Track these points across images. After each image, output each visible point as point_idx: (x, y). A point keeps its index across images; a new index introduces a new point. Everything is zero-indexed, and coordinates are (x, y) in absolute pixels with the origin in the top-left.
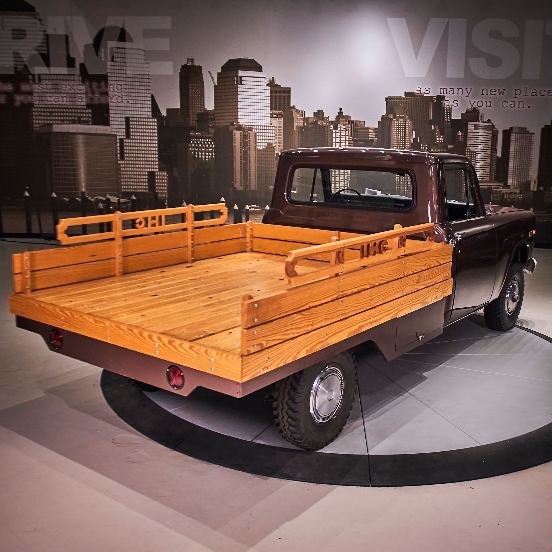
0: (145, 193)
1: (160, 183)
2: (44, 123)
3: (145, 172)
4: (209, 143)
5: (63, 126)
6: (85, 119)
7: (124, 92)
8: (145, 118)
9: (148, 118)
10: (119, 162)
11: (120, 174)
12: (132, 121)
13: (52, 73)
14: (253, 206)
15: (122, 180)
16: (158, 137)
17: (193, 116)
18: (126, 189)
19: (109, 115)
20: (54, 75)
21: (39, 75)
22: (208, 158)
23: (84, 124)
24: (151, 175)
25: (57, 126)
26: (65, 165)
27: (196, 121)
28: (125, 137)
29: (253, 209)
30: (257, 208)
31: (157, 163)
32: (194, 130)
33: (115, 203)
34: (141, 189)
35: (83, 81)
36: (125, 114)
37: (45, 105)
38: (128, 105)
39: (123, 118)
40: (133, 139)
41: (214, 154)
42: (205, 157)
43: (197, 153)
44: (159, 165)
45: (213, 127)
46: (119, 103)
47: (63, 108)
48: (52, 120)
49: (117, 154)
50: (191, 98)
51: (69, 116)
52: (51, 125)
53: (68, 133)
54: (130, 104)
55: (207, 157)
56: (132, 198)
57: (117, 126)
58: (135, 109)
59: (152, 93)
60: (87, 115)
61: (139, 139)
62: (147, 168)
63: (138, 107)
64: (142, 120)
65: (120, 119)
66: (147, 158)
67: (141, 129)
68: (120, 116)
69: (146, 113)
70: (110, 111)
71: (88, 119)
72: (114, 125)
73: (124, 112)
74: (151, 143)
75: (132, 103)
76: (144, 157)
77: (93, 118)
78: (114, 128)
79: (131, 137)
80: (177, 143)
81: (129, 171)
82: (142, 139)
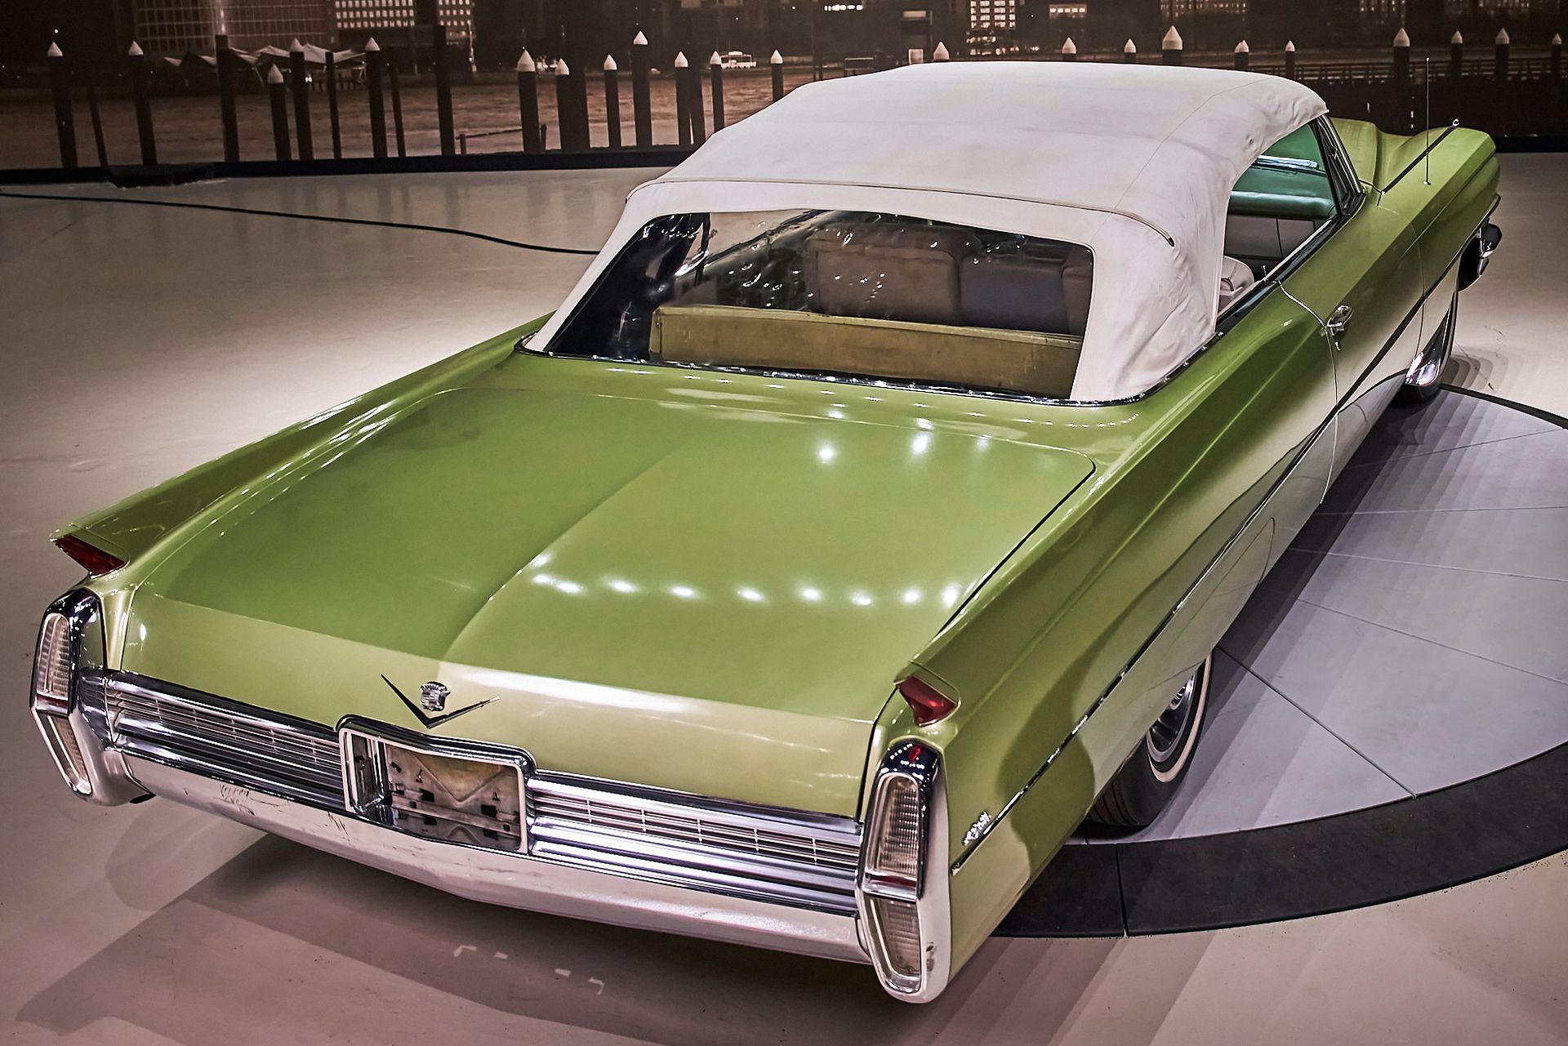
0: (407, 29)
14: (731, 54)
18: (348, 20)
29: (732, 64)
30: (746, 60)
33: (320, 66)
34: (395, 19)
56: (367, 46)
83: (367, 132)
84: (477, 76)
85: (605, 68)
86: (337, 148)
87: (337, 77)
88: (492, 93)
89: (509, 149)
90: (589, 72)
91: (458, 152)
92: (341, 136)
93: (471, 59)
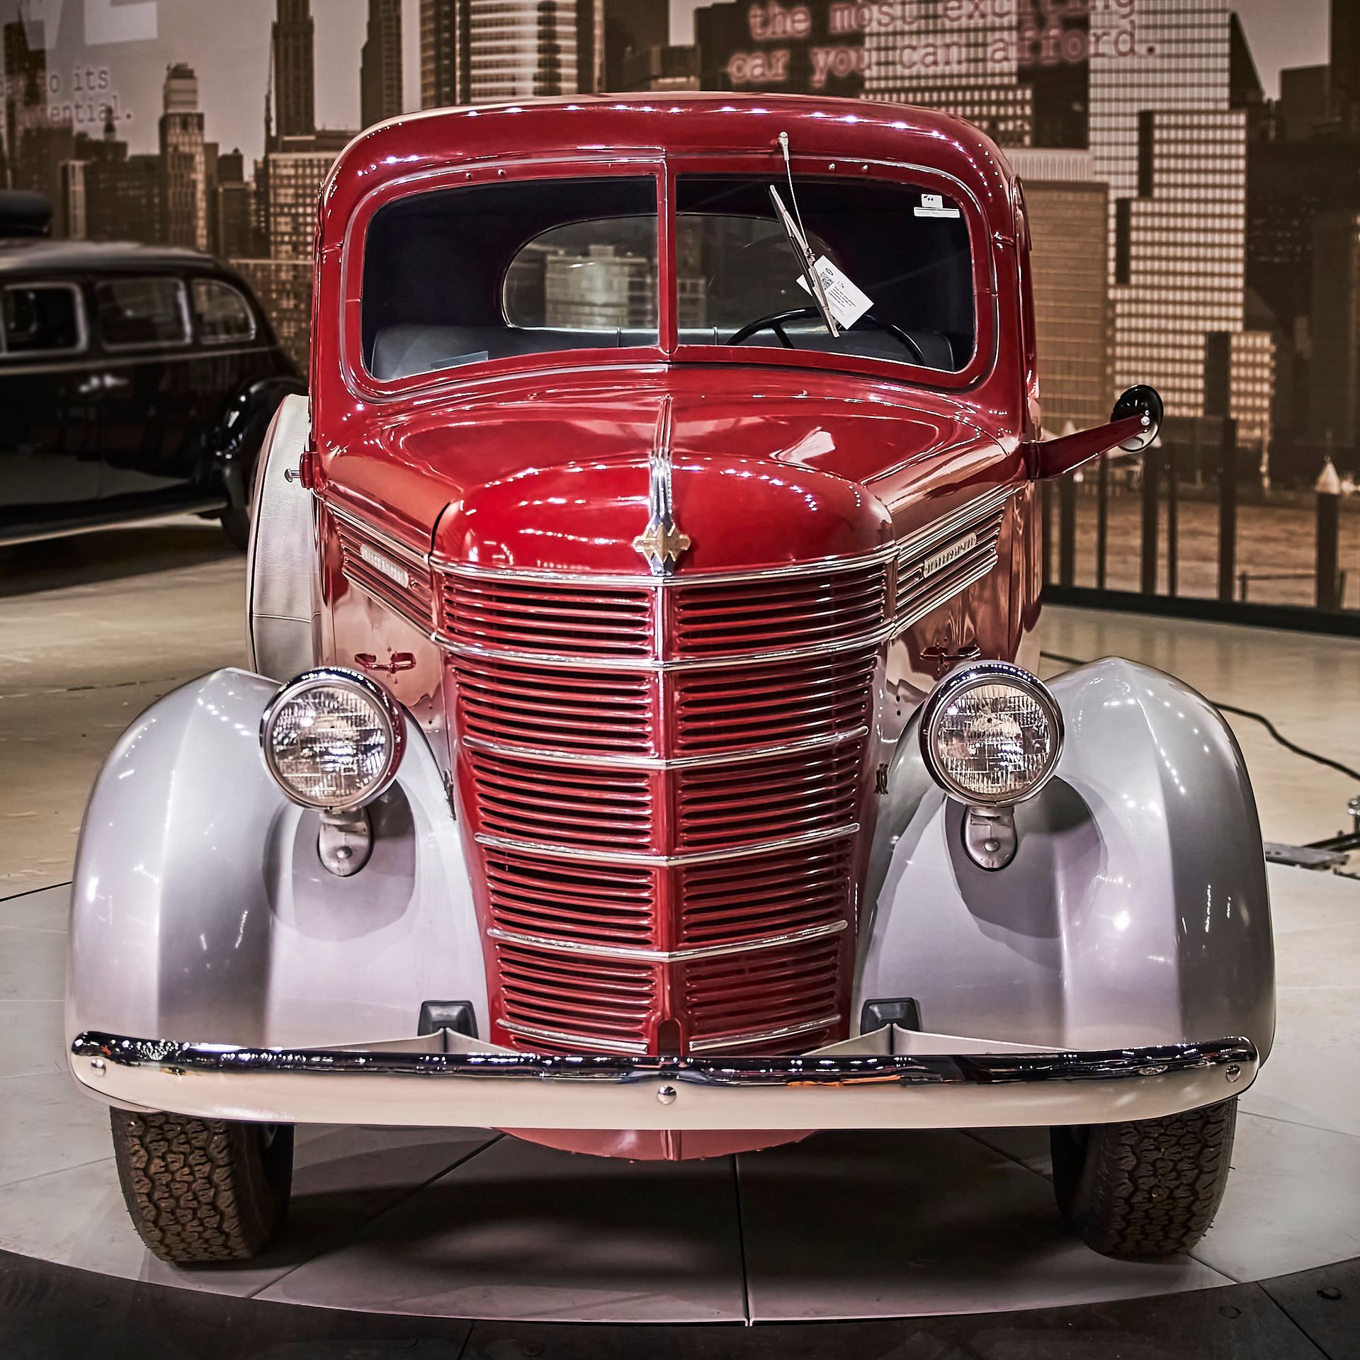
0: (1194, 420)
1: (1246, 379)
3: (1197, 333)
6: (1011, 126)
7: (1141, 12)
8: (1207, 112)
9: (1215, 112)
10: (1112, 294)
11: (1113, 343)
12: (1161, 127)
15: (1118, 366)
16: (1250, 187)
19: (1086, 108)
23: (1007, 146)
24: (1218, 344)
28: (1135, 193)
31: (1240, 297)
34: (1181, 405)
36: (1139, 100)
37: (895, 78)
38: (1152, 62)
39: (1132, 115)
40: (1161, 200)
44: (1247, 305)
46: (1122, 60)
47: (947, 89)
49: (1105, 260)
54: (1158, 60)
57: (1113, 151)
58: (1173, 78)
59: (1233, 9)
60: (1019, 112)
61: (1183, 200)
62: (1205, 318)
63: (1185, 71)
64: (1196, 120)
65: (1121, 122)
66: (1205, 274)
67: (1191, 156)
68: (1121, 107)
69: (1211, 93)
70: (1093, 93)
71: (1022, 126)
72: (1102, 144)
73: (1136, 93)
74: (1221, 216)
75: (1162, 56)
76: (1198, 274)
77: (1037, 120)
78: (1102, 158)
79: (1156, 193)
80: (1313, 212)
81: (1144, 331)
82: (1191, 201)
83: (1136, 555)
84: (1268, 494)
86: (1101, 574)
87: (1109, 479)
88: (1284, 519)
89: (1298, 601)
91: (1237, 597)
92: (1109, 559)
93: (1264, 469)
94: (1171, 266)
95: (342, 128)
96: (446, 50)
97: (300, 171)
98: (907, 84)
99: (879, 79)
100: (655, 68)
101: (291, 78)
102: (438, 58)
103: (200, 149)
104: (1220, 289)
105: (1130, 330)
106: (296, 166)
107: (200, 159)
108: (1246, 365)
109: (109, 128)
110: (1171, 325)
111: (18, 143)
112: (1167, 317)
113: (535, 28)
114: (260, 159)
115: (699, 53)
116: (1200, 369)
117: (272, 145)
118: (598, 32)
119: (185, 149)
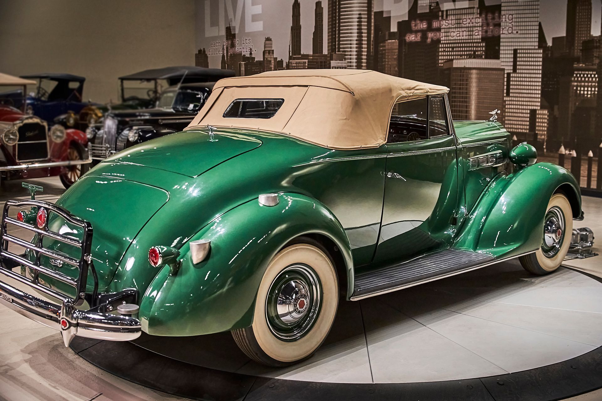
0: (526, 133)
1: (540, 122)
2: (447, 59)
3: (527, 109)
4: (593, 76)
5: (461, 61)
6: (479, 53)
7: (515, 22)
8: (532, 49)
9: (534, 49)
10: (505, 99)
11: (505, 112)
12: (519, 53)
13: (457, 8)
15: (506, 118)
16: (543, 70)
17: (578, 44)
18: (509, 128)
19: (499, 48)
20: (458, 9)
21: (447, 11)
22: (591, 94)
23: (478, 59)
24: (533, 113)
25: (457, 61)
26: (460, 102)
27: (581, 50)
28: (512, 71)
31: (539, 100)
32: (578, 61)
34: (522, 129)
35: (480, 14)
36: (514, 46)
37: (449, 40)
38: (517, 36)
39: (511, 50)
40: (519, 73)
41: (597, 89)
42: (587, 93)
43: (579, 89)
44: (541, 102)
45: (598, 57)
46: (509, 35)
47: (463, 43)
48: (454, 55)
49: (504, 89)
50: (577, 23)
51: (467, 51)
52: (452, 60)
53: (465, 68)
54: (519, 35)
55: (589, 93)
56: (513, 138)
57: (507, 60)
58: (523, 40)
59: (540, 21)
60: (481, 49)
61: (525, 73)
62: (530, 105)
63: (526, 38)
64: (529, 51)
65: (509, 52)
66: (530, 94)
67: (527, 61)
68: (509, 48)
69: (533, 44)
70: (501, 44)
71: (482, 53)
72: (503, 58)
73: (513, 44)
74: (535, 78)
75: (520, 34)
76: (528, 93)
77: (486, 51)
78: (503, 62)
79: (518, 71)
80: (560, 76)
81: (513, 109)
82: (527, 73)
84: (545, 153)
85: (589, 156)
88: (549, 161)
90: (583, 156)
93: (544, 147)
94: (521, 91)
95: (308, 54)
96: (334, 33)
97: (297, 65)
98: (452, 41)
99: (445, 40)
100: (387, 38)
101: (295, 40)
102: (332, 35)
103: (273, 59)
104: (534, 98)
105: (509, 108)
106: (296, 64)
107: (273, 61)
108: (541, 118)
109: (251, 54)
110: (520, 107)
111: (229, 58)
112: (520, 105)
113: (357, 27)
114: (287, 62)
115: (398, 33)
116: (528, 119)
117: (290, 58)
118: (372, 28)
119: (270, 59)
